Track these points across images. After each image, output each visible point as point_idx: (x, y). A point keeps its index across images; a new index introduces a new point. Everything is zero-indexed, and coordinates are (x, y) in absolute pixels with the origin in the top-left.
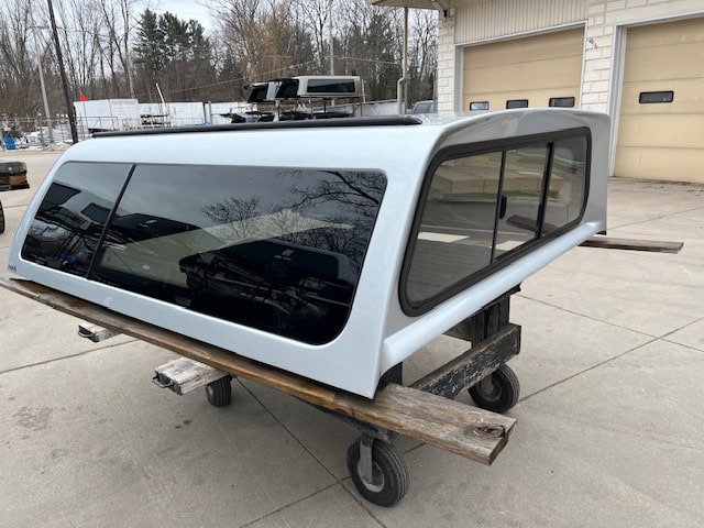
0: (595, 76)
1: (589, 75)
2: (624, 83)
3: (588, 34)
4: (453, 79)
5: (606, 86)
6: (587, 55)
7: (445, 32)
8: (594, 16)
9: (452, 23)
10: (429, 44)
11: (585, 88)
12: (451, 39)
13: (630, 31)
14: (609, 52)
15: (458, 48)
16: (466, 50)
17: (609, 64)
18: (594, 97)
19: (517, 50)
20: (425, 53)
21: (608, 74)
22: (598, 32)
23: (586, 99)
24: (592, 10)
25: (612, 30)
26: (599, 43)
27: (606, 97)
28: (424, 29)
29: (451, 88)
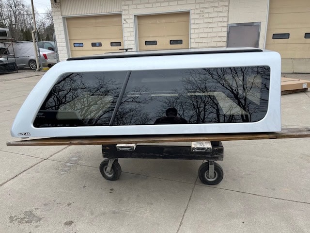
0: (128, 34)
1: (126, 34)
2: (139, 37)
3: (123, 17)
4: (63, 31)
5: (133, 38)
6: (124, 26)
7: (55, 9)
8: (125, 10)
9: (59, 6)
10: (17, 13)
11: (125, 39)
12: (60, 13)
13: (139, 17)
14: (132, 25)
15: (64, 18)
16: (67, 20)
17: (133, 30)
18: (129, 43)
19: (93, 21)
20: (16, 18)
21: (133, 34)
22: (127, 17)
23: (126, 43)
24: (124, 8)
25: (132, 17)
26: (128, 21)
27: (133, 42)
28: (13, 6)
29: (63, 36)
